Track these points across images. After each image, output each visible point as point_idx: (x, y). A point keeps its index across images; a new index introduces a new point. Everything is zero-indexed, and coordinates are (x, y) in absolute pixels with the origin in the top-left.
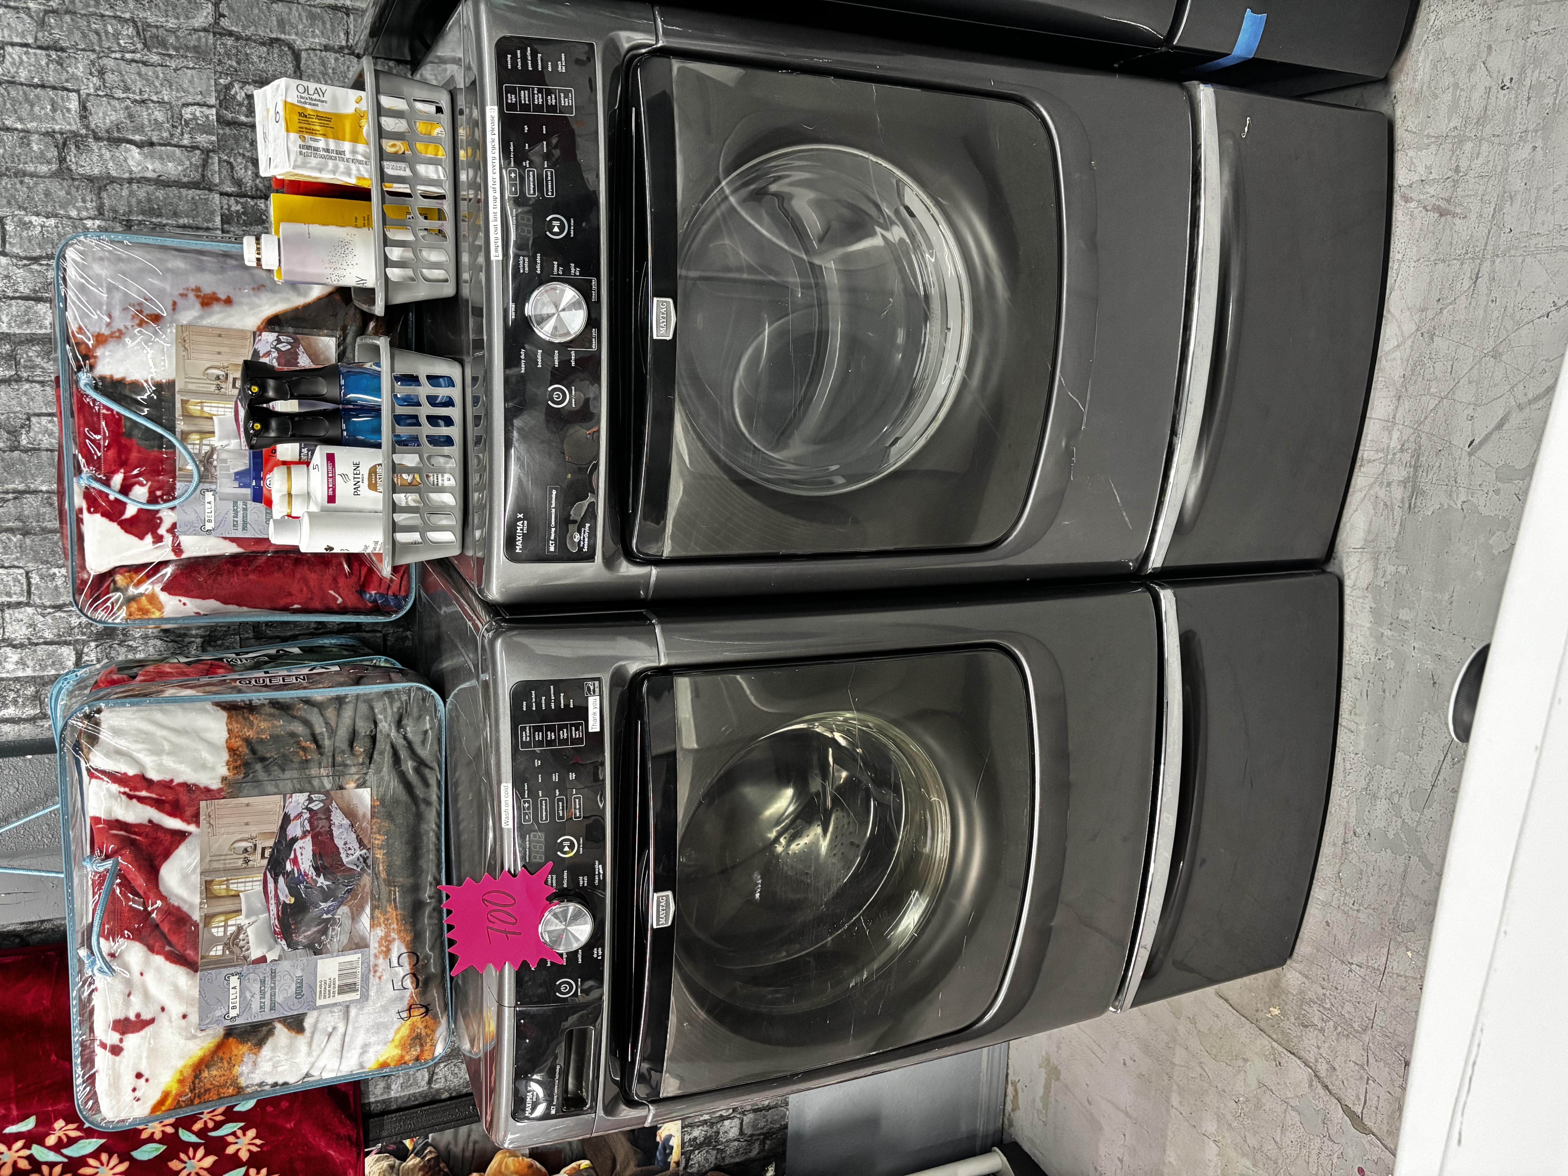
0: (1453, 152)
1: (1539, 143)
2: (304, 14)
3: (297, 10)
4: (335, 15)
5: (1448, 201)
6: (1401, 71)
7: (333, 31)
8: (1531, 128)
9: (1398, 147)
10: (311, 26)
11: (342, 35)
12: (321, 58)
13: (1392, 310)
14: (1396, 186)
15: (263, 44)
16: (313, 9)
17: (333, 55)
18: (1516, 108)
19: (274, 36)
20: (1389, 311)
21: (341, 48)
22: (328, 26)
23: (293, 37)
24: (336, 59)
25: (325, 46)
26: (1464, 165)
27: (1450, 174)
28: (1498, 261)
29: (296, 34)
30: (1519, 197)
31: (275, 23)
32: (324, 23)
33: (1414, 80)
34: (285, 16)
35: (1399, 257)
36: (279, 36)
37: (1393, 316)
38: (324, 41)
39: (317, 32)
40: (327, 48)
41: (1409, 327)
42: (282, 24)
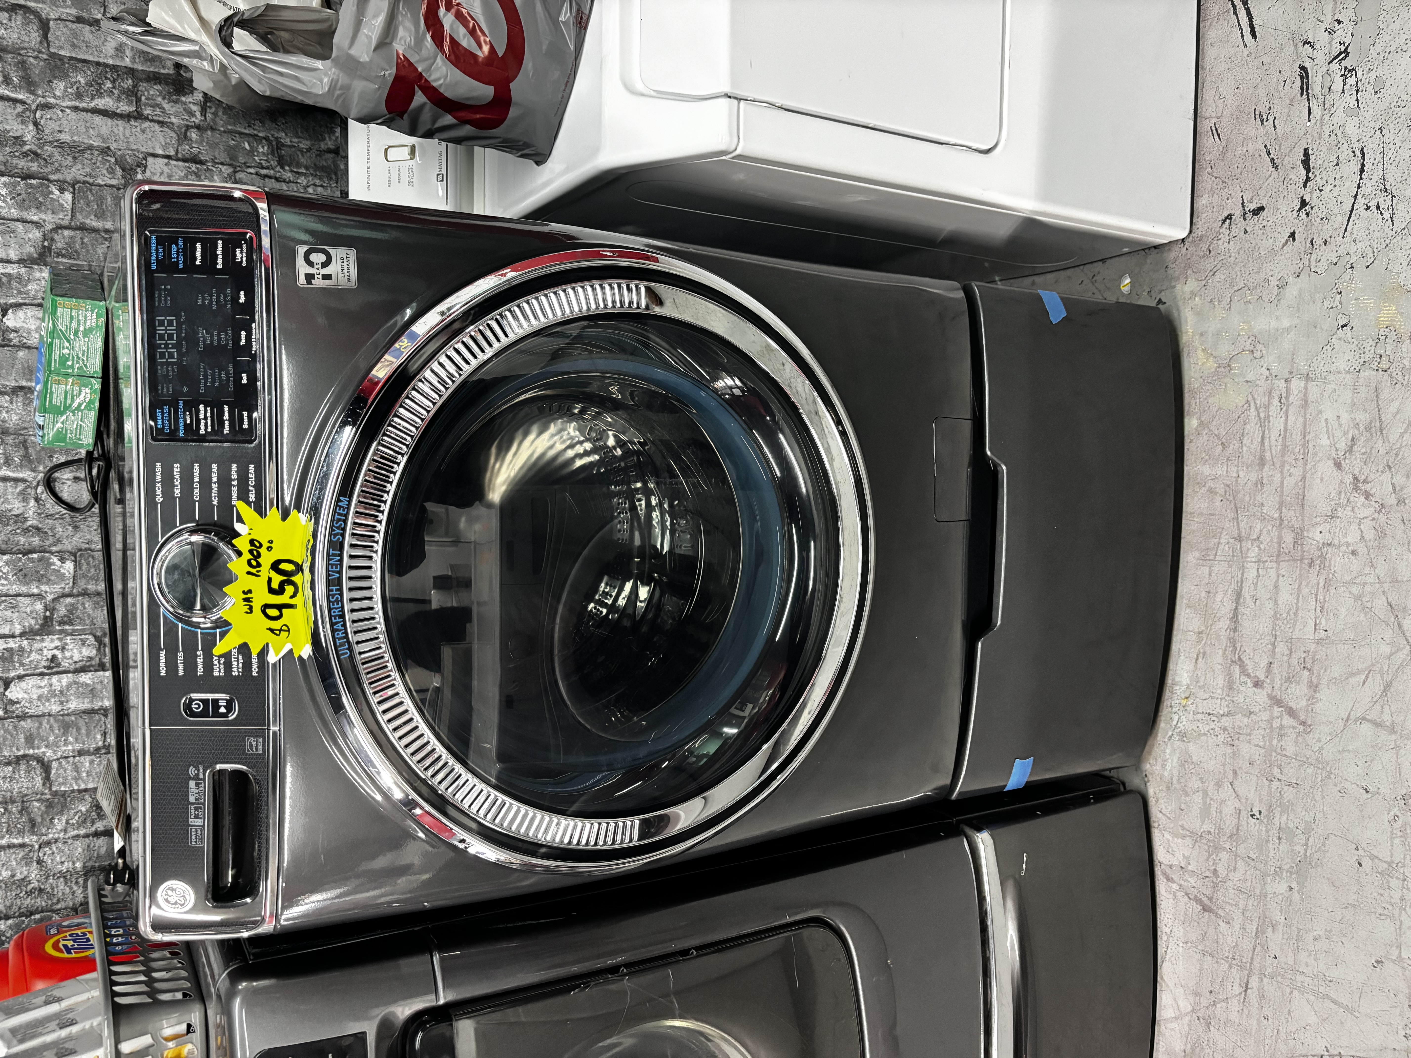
0: (1210, 856)
1: (1294, 885)
2: (56, 726)
3: (48, 722)
4: (91, 718)
5: (1210, 899)
6: (1150, 753)
7: (88, 735)
8: (1285, 867)
9: (1154, 824)
10: (64, 734)
11: (99, 737)
12: (74, 764)
13: (1165, 978)
14: (1156, 862)
15: (9, 764)
16: (66, 718)
17: (88, 758)
18: (1268, 841)
19: (21, 753)
20: (1162, 978)
21: (98, 749)
22: (83, 731)
23: (43, 749)
24: (92, 762)
25: (79, 752)
26: (1222, 872)
27: (1208, 874)
28: (1265, 980)
29: (46, 747)
30: (1281, 928)
31: (22, 740)
32: (78, 729)
33: (1163, 766)
34: (34, 731)
35: (1168, 930)
36: (27, 752)
37: (1167, 986)
38: (78, 747)
39: (71, 739)
40: (81, 753)
41: (1185, 1006)
42: (30, 740)
